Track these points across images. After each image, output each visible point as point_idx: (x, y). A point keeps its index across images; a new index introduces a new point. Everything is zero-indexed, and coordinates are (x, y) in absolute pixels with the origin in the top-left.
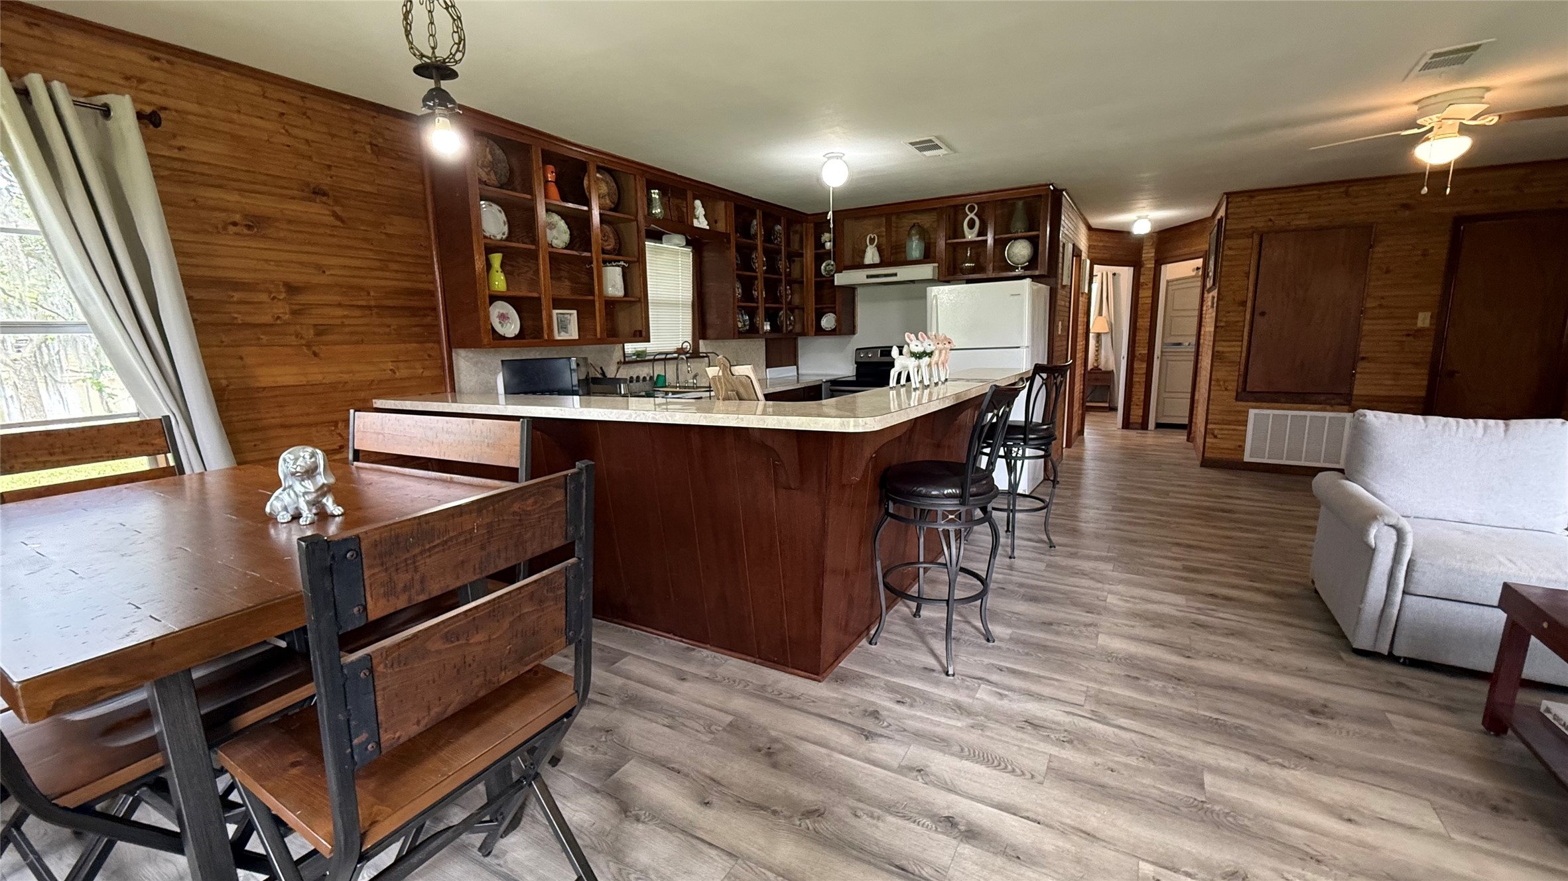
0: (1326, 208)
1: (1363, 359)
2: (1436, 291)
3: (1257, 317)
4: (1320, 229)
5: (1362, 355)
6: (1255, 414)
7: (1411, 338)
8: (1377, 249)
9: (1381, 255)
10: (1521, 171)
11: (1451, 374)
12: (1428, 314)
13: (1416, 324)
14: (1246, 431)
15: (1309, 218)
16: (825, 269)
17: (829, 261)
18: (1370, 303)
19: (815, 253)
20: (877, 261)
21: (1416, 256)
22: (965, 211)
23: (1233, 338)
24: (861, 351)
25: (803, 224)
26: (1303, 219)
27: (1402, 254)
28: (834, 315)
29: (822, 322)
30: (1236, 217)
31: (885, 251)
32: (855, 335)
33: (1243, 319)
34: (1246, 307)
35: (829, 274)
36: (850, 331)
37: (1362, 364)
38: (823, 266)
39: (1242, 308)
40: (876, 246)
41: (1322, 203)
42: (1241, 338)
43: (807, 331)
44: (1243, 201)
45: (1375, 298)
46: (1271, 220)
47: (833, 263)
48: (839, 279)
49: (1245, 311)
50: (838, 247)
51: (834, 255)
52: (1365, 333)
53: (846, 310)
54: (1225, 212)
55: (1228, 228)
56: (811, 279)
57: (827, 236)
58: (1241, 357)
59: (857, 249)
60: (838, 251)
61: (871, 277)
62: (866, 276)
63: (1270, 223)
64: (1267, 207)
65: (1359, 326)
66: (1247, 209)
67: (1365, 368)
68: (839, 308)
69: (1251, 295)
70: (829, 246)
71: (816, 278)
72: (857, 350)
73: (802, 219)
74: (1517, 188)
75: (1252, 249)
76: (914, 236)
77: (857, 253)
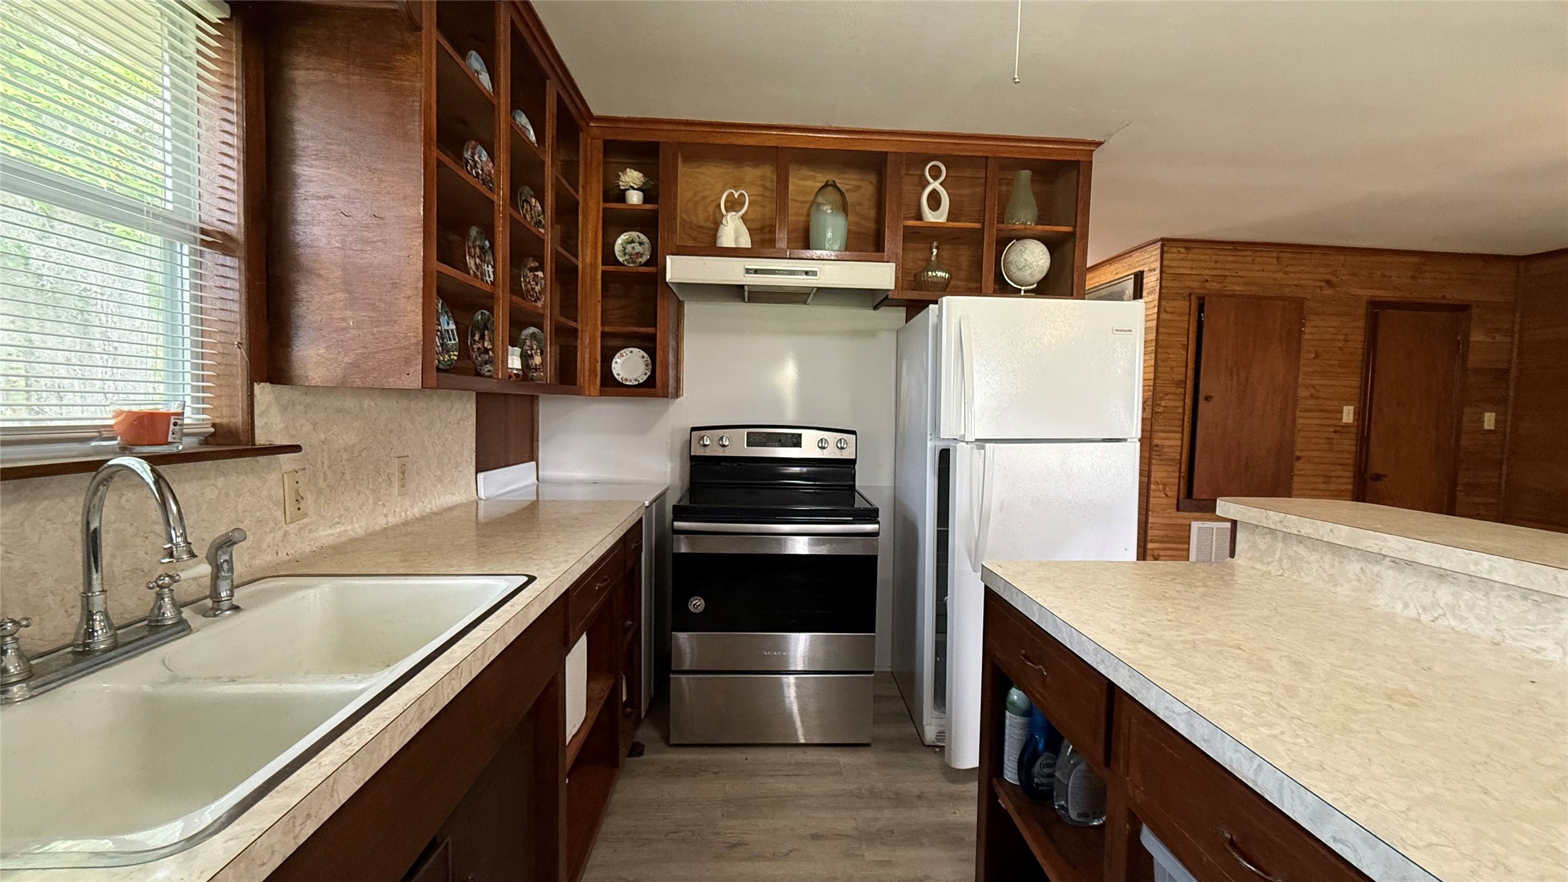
0: (1259, 274)
1: (1299, 458)
2: (1354, 382)
3: (1202, 403)
4: (1256, 298)
5: (1298, 453)
6: (1199, 528)
7: (1338, 436)
8: (1307, 329)
9: (1311, 337)
10: (1415, 260)
11: (1378, 477)
12: (1351, 408)
13: (1341, 419)
14: (1188, 550)
16: (625, 248)
17: (634, 234)
18: (1303, 393)
19: (604, 209)
20: (745, 242)
21: (1339, 340)
22: (923, 175)
23: (1172, 428)
24: (703, 432)
25: (581, 134)
26: (1238, 284)
27: (1328, 337)
28: (642, 353)
29: (613, 365)
30: (1172, 272)
31: (763, 228)
32: (680, 399)
33: (1182, 403)
34: (1185, 388)
35: (634, 262)
36: (671, 389)
37: (1298, 465)
38: (619, 241)
39: (1180, 390)
40: (742, 218)
41: (1256, 268)
42: (1180, 429)
43: (575, 384)
44: (1179, 252)
45: (1306, 387)
46: (1207, 281)
47: (643, 238)
48: (678, 269)
49: (1185, 395)
50: (657, 203)
51: (646, 222)
52: (1299, 427)
53: (672, 343)
54: (1158, 264)
55: (1163, 284)
56: (594, 265)
57: (632, 177)
58: (1181, 453)
59: (700, 218)
60: (655, 213)
61: (756, 271)
62: (743, 271)
63: (1207, 284)
64: (1203, 264)
65: (1294, 420)
66: (1183, 263)
67: (1301, 470)
68: (653, 338)
69: (1190, 373)
70: (635, 198)
71: (603, 264)
72: (693, 429)
73: (582, 124)
74: (1413, 277)
75: (1190, 314)
76: (825, 208)
77: (701, 227)
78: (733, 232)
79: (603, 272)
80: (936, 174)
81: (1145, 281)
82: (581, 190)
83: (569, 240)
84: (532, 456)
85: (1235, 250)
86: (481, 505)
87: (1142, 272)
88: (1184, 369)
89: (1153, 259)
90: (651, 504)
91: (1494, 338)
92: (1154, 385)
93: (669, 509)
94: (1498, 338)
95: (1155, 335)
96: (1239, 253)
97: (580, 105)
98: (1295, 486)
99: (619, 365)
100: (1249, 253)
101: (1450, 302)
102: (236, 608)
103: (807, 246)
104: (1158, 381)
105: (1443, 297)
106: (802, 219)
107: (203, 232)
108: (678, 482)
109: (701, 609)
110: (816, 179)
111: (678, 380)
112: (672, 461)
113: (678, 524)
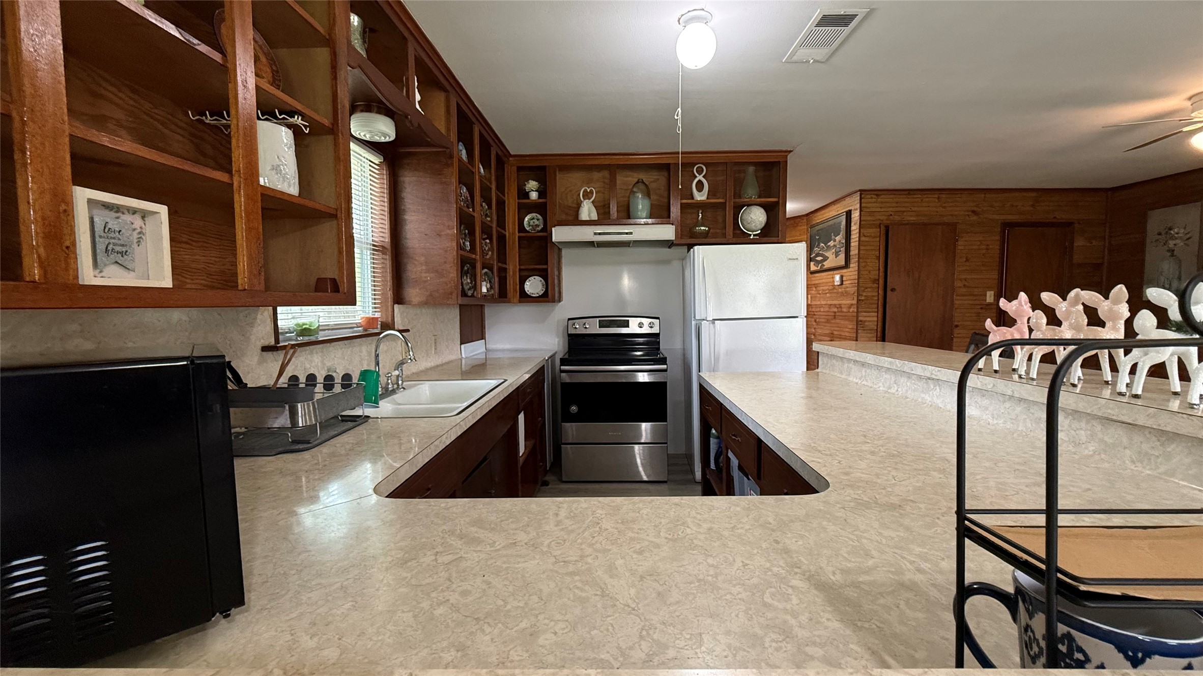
0: (926, 209)
1: (957, 326)
2: (995, 275)
3: (889, 292)
4: (924, 224)
5: (956, 323)
7: (984, 311)
8: (960, 243)
9: (962, 248)
10: (1034, 194)
12: (993, 292)
13: (986, 300)
15: (917, 216)
16: (529, 223)
17: (534, 215)
18: (958, 284)
19: (518, 203)
20: (594, 216)
21: (982, 249)
22: (693, 171)
23: (870, 310)
24: (574, 321)
25: (506, 165)
26: (911, 216)
27: (975, 247)
28: (541, 279)
29: (525, 286)
30: (868, 210)
31: (604, 206)
32: (562, 303)
33: (877, 294)
34: (879, 284)
35: (535, 230)
36: (556, 298)
37: (956, 331)
38: (526, 219)
39: (876, 285)
40: (593, 202)
41: (925, 204)
42: (876, 310)
43: (506, 298)
44: (872, 198)
45: (961, 280)
46: (891, 215)
47: (540, 217)
48: (559, 234)
49: (878, 288)
50: (546, 198)
51: (540, 208)
52: (956, 306)
53: (556, 273)
54: (858, 206)
55: (862, 219)
56: (514, 233)
57: (532, 185)
58: (877, 325)
59: (570, 202)
60: (545, 204)
61: (600, 234)
62: (593, 234)
63: (891, 217)
64: (888, 205)
65: (952, 301)
66: (874, 205)
67: (958, 334)
68: (546, 270)
69: (882, 274)
70: (534, 195)
71: (519, 232)
72: (569, 319)
73: (505, 159)
74: (1033, 206)
75: (880, 237)
76: (638, 194)
77: (570, 207)
78: (587, 211)
79: (519, 237)
80: (700, 171)
81: (852, 216)
82: (506, 195)
83: (501, 223)
84: (482, 337)
85: (909, 194)
86: (463, 361)
87: (850, 211)
88: (877, 272)
89: (856, 202)
90: (549, 358)
91: (1091, 243)
92: (858, 283)
93: (558, 362)
94: (1094, 243)
95: (857, 251)
96: (912, 196)
97: (504, 151)
98: (954, 344)
99: (528, 286)
100: (919, 196)
101: (1060, 221)
102: (404, 388)
103: (629, 217)
104: (860, 280)
105: (1055, 218)
106: (626, 199)
107: (374, 245)
108: (561, 348)
109: (576, 411)
110: (633, 177)
111: (560, 293)
112: (558, 337)
113: (563, 367)
